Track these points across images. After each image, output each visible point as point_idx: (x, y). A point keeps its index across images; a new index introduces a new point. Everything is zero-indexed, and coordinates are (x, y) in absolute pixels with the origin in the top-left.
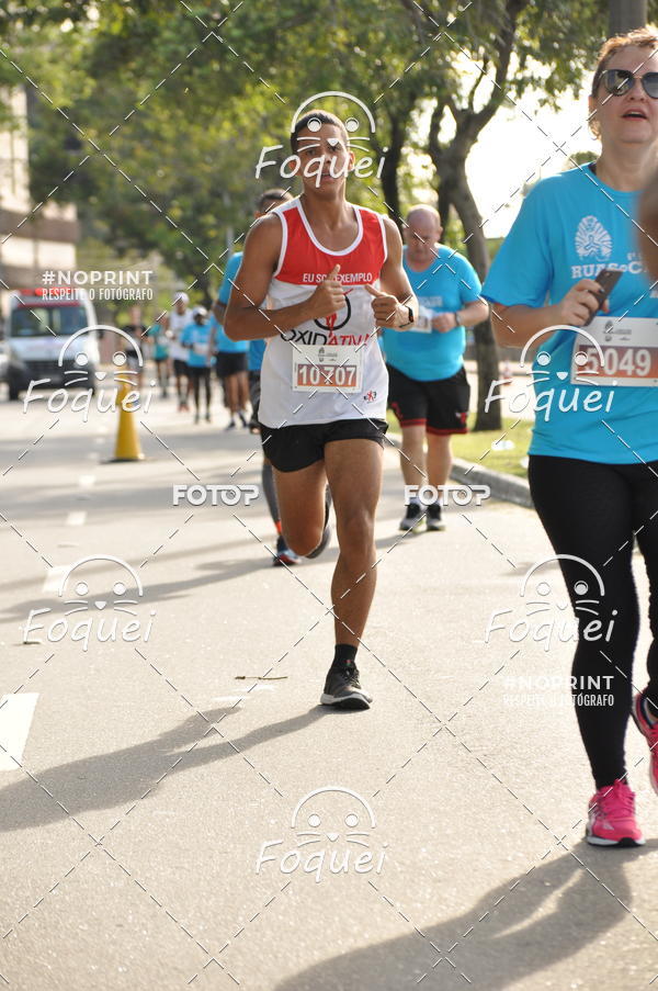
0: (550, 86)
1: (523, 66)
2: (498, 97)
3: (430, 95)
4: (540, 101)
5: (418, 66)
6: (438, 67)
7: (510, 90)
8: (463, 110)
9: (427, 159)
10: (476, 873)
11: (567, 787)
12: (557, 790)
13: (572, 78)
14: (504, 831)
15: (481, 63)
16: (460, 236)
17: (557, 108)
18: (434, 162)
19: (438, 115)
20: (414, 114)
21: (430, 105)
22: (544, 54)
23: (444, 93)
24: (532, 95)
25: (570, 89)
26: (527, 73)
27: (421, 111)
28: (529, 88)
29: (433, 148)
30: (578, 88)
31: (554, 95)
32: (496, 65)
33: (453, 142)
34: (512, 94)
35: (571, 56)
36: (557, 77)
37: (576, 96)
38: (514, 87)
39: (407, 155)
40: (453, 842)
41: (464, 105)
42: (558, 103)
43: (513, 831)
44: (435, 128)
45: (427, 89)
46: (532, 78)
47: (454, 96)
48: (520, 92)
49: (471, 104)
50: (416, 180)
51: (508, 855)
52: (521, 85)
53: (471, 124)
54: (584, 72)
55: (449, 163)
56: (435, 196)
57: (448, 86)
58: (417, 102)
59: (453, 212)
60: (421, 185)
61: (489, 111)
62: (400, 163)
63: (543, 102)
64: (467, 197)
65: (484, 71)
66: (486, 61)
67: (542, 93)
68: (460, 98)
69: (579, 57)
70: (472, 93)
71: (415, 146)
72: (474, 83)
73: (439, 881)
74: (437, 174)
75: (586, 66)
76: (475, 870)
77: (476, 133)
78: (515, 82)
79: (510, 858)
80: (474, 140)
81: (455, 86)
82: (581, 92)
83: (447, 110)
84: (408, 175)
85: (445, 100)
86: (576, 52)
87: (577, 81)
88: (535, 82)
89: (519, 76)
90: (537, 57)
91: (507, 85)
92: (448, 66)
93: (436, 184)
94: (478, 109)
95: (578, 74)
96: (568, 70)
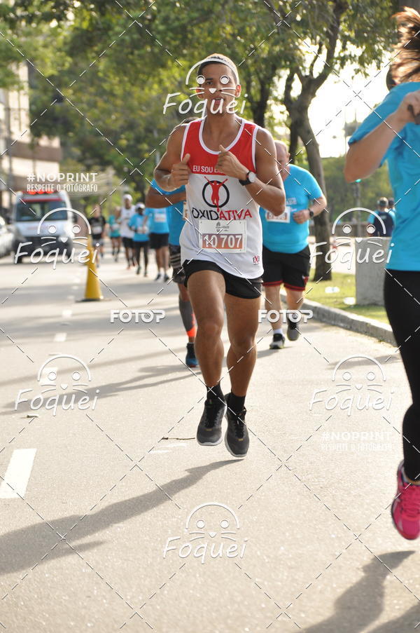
0: (362, 61)
1: (344, 48)
2: (328, 69)
3: (285, 67)
4: (355, 70)
5: (277, 49)
6: (291, 49)
7: (336, 63)
8: (306, 76)
9: (283, 108)
10: (316, 563)
11: (374, 507)
12: (367, 510)
13: (376, 56)
14: (333, 536)
15: (318, 46)
16: (305, 156)
17: (366, 75)
18: (288, 109)
19: (290, 79)
20: (275, 79)
21: (285, 73)
22: (358, 41)
23: (294, 65)
24: (351, 67)
25: (374, 63)
26: (347, 53)
27: (280, 77)
28: (348, 62)
29: (287, 101)
30: (380, 62)
31: (364, 67)
32: (327, 48)
33: (299, 97)
34: (337, 67)
35: (375, 42)
36: (366, 55)
37: (379, 67)
38: (338, 61)
39: (271, 105)
40: (301, 543)
41: (307, 73)
42: (367, 71)
43: (339, 536)
44: (288, 88)
45: (283, 63)
46: (350, 55)
47: (301, 68)
48: (342, 65)
49: (311, 72)
50: (276, 121)
52: (343, 60)
53: (311, 85)
54: (383, 51)
55: (298, 110)
56: (288, 131)
57: (297, 61)
58: (277, 71)
59: (300, 141)
60: (280, 124)
61: (323, 77)
62: (267, 110)
63: (357, 71)
64: (309, 132)
65: (320, 51)
66: (321, 45)
67: (356, 65)
68: (304, 68)
69: (380, 42)
70: (312, 65)
71: (276, 99)
72: (313, 59)
73: (292, 568)
74: (289, 117)
75: (385, 48)
76: (315, 561)
77: (315, 91)
78: (339, 58)
80: (313, 95)
81: (301, 61)
82: (382, 64)
83: (296, 76)
84: (271, 117)
85: (295, 70)
86: (378, 39)
87: (379, 57)
88: (352, 58)
89: (342, 55)
90: (353, 42)
91: (335, 60)
92: (297, 48)
93: (289, 123)
94: (316, 75)
95: (380, 53)
96: (373, 50)
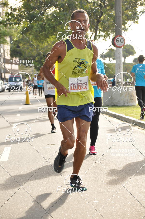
0: (105, 36)
1: (100, 33)
10: (91, 180)
11: (107, 164)
13: (108, 35)
15: (92, 32)
17: (106, 40)
22: (104, 31)
24: (101, 38)
25: (108, 37)
26: (100, 34)
28: (101, 37)
30: (110, 37)
32: (95, 33)
34: (98, 38)
35: (108, 31)
36: (106, 35)
37: (109, 38)
38: (98, 37)
48: (99, 38)
51: (96, 176)
52: (99, 36)
54: (111, 34)
63: (103, 39)
65: (93, 34)
66: (93, 32)
67: (103, 38)
69: (110, 31)
70: (91, 38)
72: (91, 36)
75: (111, 33)
78: (98, 36)
79: (97, 177)
82: (110, 38)
86: (109, 30)
87: (110, 35)
88: (102, 36)
89: (99, 35)
90: (102, 31)
91: (97, 36)
95: (110, 34)
96: (108, 34)
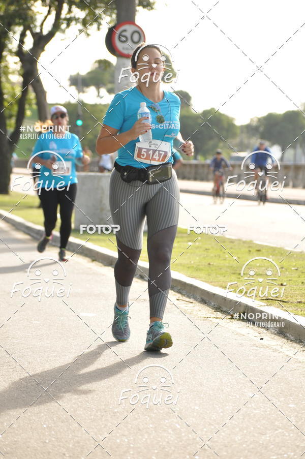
0: (85, 23)
1: (70, 11)
2: (56, 27)
3: (19, 24)
4: (79, 30)
5: (12, 8)
6: (24, 9)
7: (63, 23)
8: (37, 33)
9: (17, 59)
10: (29, 449)
11: (81, 402)
12: (74, 404)
13: (96, 19)
14: (45, 426)
15: (47, 8)
16: (34, 101)
17: (88, 35)
18: (21, 60)
19: (23, 35)
20: (11, 34)
21: (19, 29)
22: (82, 6)
23: (27, 23)
24: (75, 27)
25: (95, 25)
26: (72, 15)
27: (14, 33)
28: (73, 23)
29: (20, 53)
30: (99, 24)
31: (86, 28)
32: (56, 10)
33: (32, 50)
34: (64, 26)
35: (96, 7)
36: (88, 18)
37: (99, 29)
38: (65, 22)
39: (6, 56)
40: (17, 432)
41: (38, 30)
42: (89, 32)
43: (50, 426)
44: (22, 41)
45: (17, 21)
46: (75, 17)
47: (32, 26)
48: (68, 25)
49: (41, 30)
50: (10, 70)
51: (46, 439)
52: (69, 21)
53: (41, 41)
54: (104, 16)
55: (29, 62)
56: (21, 79)
57: (29, 19)
58: (12, 27)
59: (30, 88)
60: (13, 73)
61: (51, 35)
62: (2, 60)
63: (81, 31)
64: (38, 81)
65: (49, 12)
66: (50, 7)
67: (80, 26)
68: (35, 26)
69: (101, 7)
70: (42, 24)
71: (10, 51)
72: (43, 19)
73: (8, 453)
74: (22, 67)
75: (104, 12)
76: (28, 447)
77: (44, 46)
78: (65, 19)
79: (47, 441)
80: (43, 50)
81: (33, 19)
82: (101, 27)
83: (28, 33)
84: (6, 67)
85: (27, 27)
86: (99, 5)
87: (99, 20)
88: (77, 20)
89: (68, 16)
90: (78, 7)
91: (61, 21)
92: (29, 9)
93: (22, 72)
94: (45, 32)
95: (99, 17)
96: (94, 14)
